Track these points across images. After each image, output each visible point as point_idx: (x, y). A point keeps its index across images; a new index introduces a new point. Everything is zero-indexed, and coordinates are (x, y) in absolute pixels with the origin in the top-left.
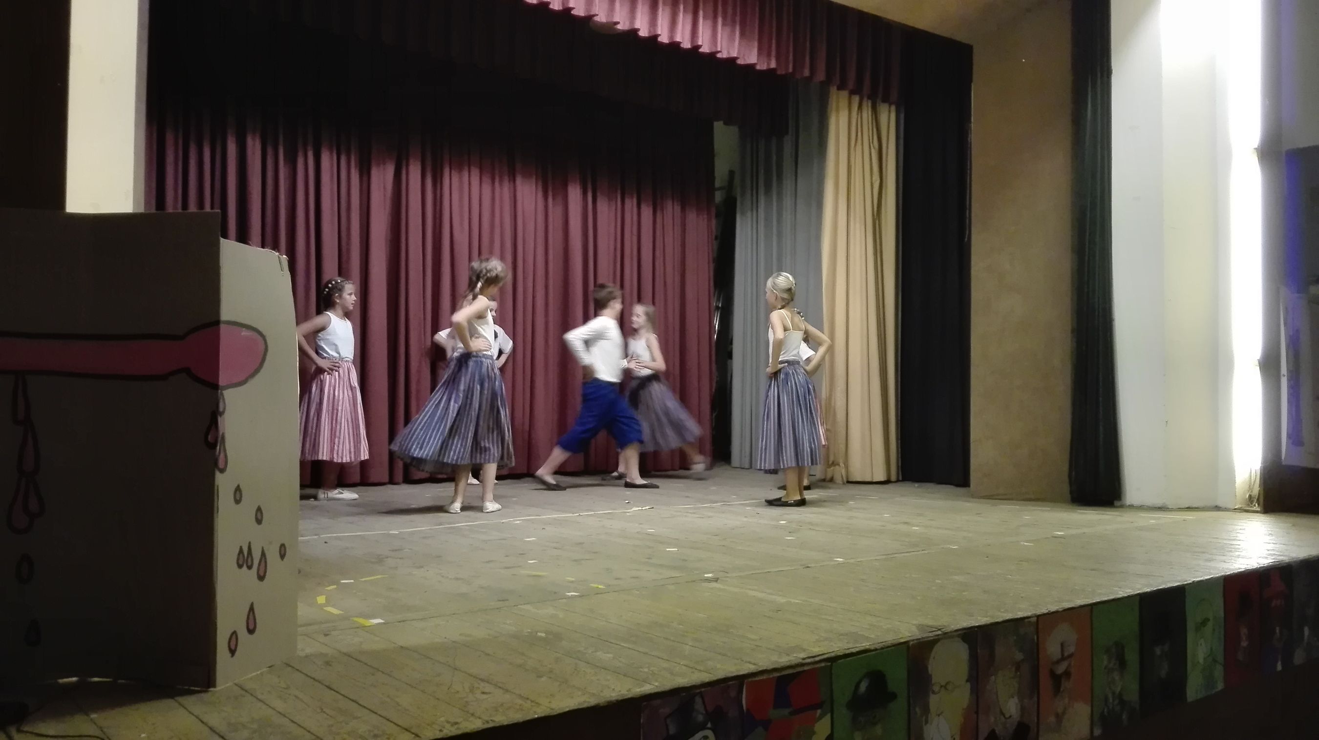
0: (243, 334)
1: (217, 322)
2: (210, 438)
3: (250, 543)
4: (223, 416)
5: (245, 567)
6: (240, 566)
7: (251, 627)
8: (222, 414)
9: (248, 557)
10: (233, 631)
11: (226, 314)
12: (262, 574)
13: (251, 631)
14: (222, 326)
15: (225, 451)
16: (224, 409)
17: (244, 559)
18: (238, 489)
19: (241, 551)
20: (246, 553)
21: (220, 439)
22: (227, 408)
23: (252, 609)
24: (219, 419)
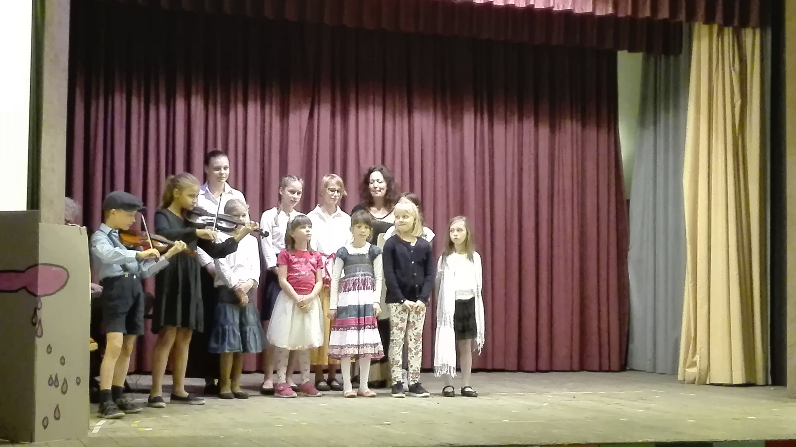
0: (53, 269)
1: (37, 265)
2: (34, 321)
3: (56, 374)
4: (40, 311)
5: (53, 385)
6: (50, 385)
7: (57, 416)
8: (39, 309)
9: (55, 381)
10: (45, 416)
11: (42, 259)
12: (64, 390)
13: (57, 419)
14: (40, 266)
15: (42, 328)
16: (41, 306)
17: (53, 382)
18: (49, 346)
19: (51, 378)
20: (54, 379)
21: (38, 321)
22: (42, 308)
23: (57, 407)
24: (38, 312)
